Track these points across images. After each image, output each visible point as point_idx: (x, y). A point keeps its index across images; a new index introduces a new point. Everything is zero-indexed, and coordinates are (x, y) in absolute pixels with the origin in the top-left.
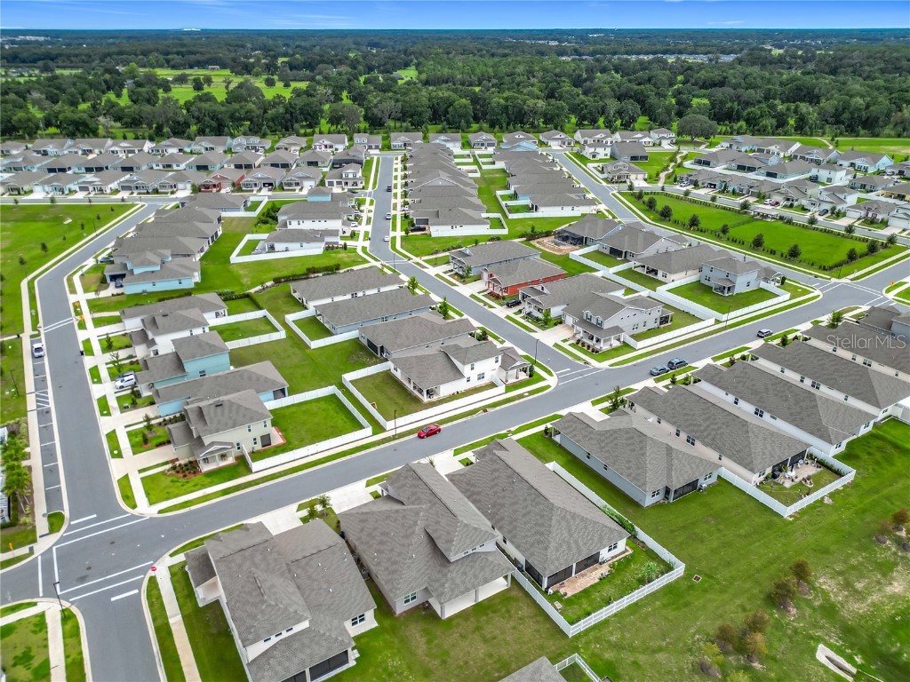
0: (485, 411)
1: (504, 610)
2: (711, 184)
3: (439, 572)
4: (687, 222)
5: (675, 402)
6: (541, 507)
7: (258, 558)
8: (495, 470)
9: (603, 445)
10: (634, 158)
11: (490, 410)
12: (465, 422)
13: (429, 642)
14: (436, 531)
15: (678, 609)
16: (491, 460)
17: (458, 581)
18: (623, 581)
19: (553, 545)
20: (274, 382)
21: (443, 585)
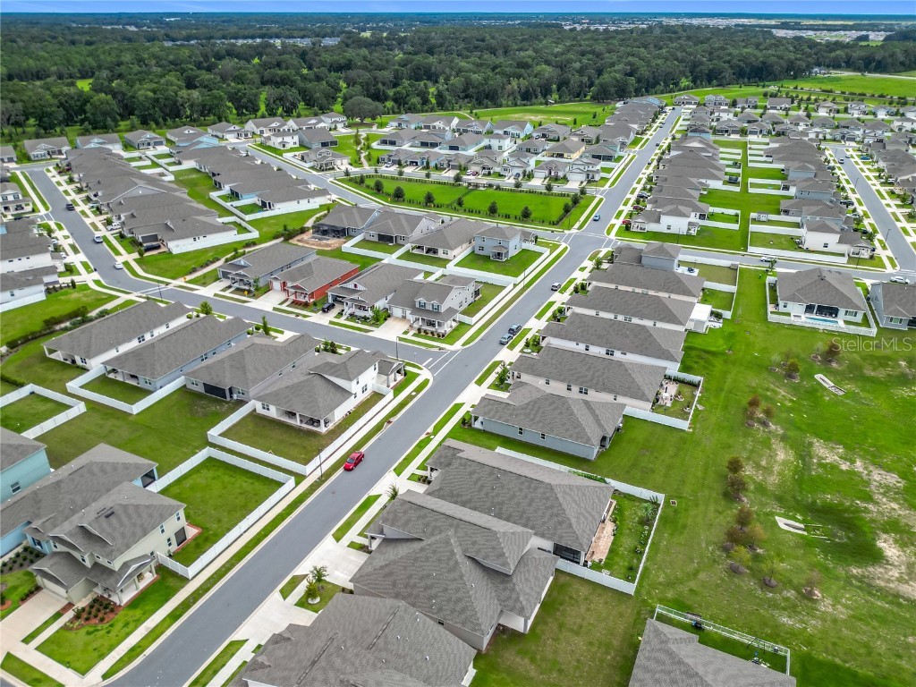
0: (389, 422)
1: (567, 598)
2: (412, 162)
3: (505, 589)
4: (422, 200)
5: (554, 362)
6: (541, 490)
7: (338, 662)
8: (471, 474)
9: (532, 417)
10: (324, 145)
11: (393, 420)
12: (379, 439)
13: (533, 660)
14: (478, 552)
15: (681, 533)
16: (461, 465)
17: (527, 590)
18: (630, 529)
19: (573, 521)
20: (137, 466)
21: (517, 600)
